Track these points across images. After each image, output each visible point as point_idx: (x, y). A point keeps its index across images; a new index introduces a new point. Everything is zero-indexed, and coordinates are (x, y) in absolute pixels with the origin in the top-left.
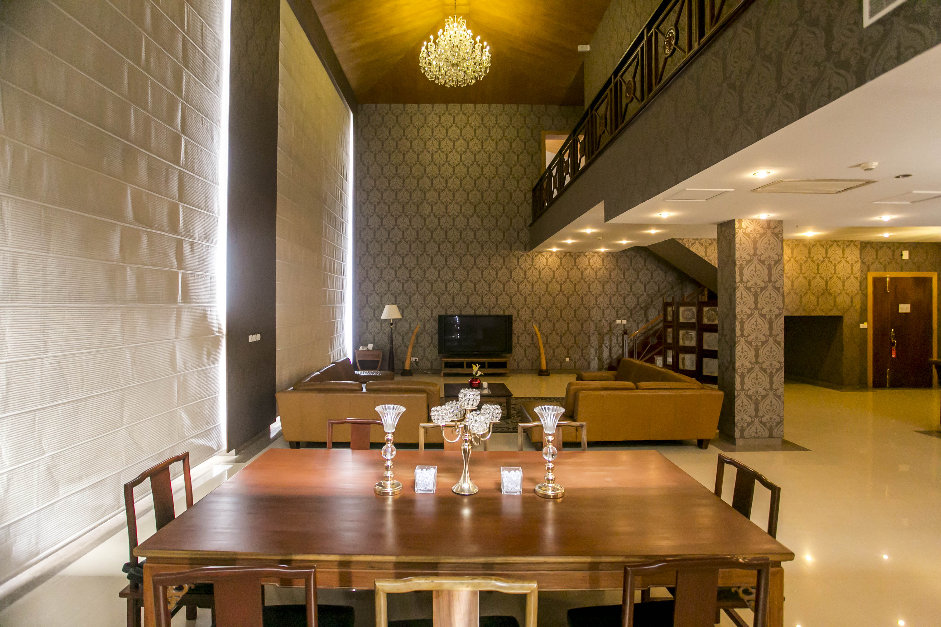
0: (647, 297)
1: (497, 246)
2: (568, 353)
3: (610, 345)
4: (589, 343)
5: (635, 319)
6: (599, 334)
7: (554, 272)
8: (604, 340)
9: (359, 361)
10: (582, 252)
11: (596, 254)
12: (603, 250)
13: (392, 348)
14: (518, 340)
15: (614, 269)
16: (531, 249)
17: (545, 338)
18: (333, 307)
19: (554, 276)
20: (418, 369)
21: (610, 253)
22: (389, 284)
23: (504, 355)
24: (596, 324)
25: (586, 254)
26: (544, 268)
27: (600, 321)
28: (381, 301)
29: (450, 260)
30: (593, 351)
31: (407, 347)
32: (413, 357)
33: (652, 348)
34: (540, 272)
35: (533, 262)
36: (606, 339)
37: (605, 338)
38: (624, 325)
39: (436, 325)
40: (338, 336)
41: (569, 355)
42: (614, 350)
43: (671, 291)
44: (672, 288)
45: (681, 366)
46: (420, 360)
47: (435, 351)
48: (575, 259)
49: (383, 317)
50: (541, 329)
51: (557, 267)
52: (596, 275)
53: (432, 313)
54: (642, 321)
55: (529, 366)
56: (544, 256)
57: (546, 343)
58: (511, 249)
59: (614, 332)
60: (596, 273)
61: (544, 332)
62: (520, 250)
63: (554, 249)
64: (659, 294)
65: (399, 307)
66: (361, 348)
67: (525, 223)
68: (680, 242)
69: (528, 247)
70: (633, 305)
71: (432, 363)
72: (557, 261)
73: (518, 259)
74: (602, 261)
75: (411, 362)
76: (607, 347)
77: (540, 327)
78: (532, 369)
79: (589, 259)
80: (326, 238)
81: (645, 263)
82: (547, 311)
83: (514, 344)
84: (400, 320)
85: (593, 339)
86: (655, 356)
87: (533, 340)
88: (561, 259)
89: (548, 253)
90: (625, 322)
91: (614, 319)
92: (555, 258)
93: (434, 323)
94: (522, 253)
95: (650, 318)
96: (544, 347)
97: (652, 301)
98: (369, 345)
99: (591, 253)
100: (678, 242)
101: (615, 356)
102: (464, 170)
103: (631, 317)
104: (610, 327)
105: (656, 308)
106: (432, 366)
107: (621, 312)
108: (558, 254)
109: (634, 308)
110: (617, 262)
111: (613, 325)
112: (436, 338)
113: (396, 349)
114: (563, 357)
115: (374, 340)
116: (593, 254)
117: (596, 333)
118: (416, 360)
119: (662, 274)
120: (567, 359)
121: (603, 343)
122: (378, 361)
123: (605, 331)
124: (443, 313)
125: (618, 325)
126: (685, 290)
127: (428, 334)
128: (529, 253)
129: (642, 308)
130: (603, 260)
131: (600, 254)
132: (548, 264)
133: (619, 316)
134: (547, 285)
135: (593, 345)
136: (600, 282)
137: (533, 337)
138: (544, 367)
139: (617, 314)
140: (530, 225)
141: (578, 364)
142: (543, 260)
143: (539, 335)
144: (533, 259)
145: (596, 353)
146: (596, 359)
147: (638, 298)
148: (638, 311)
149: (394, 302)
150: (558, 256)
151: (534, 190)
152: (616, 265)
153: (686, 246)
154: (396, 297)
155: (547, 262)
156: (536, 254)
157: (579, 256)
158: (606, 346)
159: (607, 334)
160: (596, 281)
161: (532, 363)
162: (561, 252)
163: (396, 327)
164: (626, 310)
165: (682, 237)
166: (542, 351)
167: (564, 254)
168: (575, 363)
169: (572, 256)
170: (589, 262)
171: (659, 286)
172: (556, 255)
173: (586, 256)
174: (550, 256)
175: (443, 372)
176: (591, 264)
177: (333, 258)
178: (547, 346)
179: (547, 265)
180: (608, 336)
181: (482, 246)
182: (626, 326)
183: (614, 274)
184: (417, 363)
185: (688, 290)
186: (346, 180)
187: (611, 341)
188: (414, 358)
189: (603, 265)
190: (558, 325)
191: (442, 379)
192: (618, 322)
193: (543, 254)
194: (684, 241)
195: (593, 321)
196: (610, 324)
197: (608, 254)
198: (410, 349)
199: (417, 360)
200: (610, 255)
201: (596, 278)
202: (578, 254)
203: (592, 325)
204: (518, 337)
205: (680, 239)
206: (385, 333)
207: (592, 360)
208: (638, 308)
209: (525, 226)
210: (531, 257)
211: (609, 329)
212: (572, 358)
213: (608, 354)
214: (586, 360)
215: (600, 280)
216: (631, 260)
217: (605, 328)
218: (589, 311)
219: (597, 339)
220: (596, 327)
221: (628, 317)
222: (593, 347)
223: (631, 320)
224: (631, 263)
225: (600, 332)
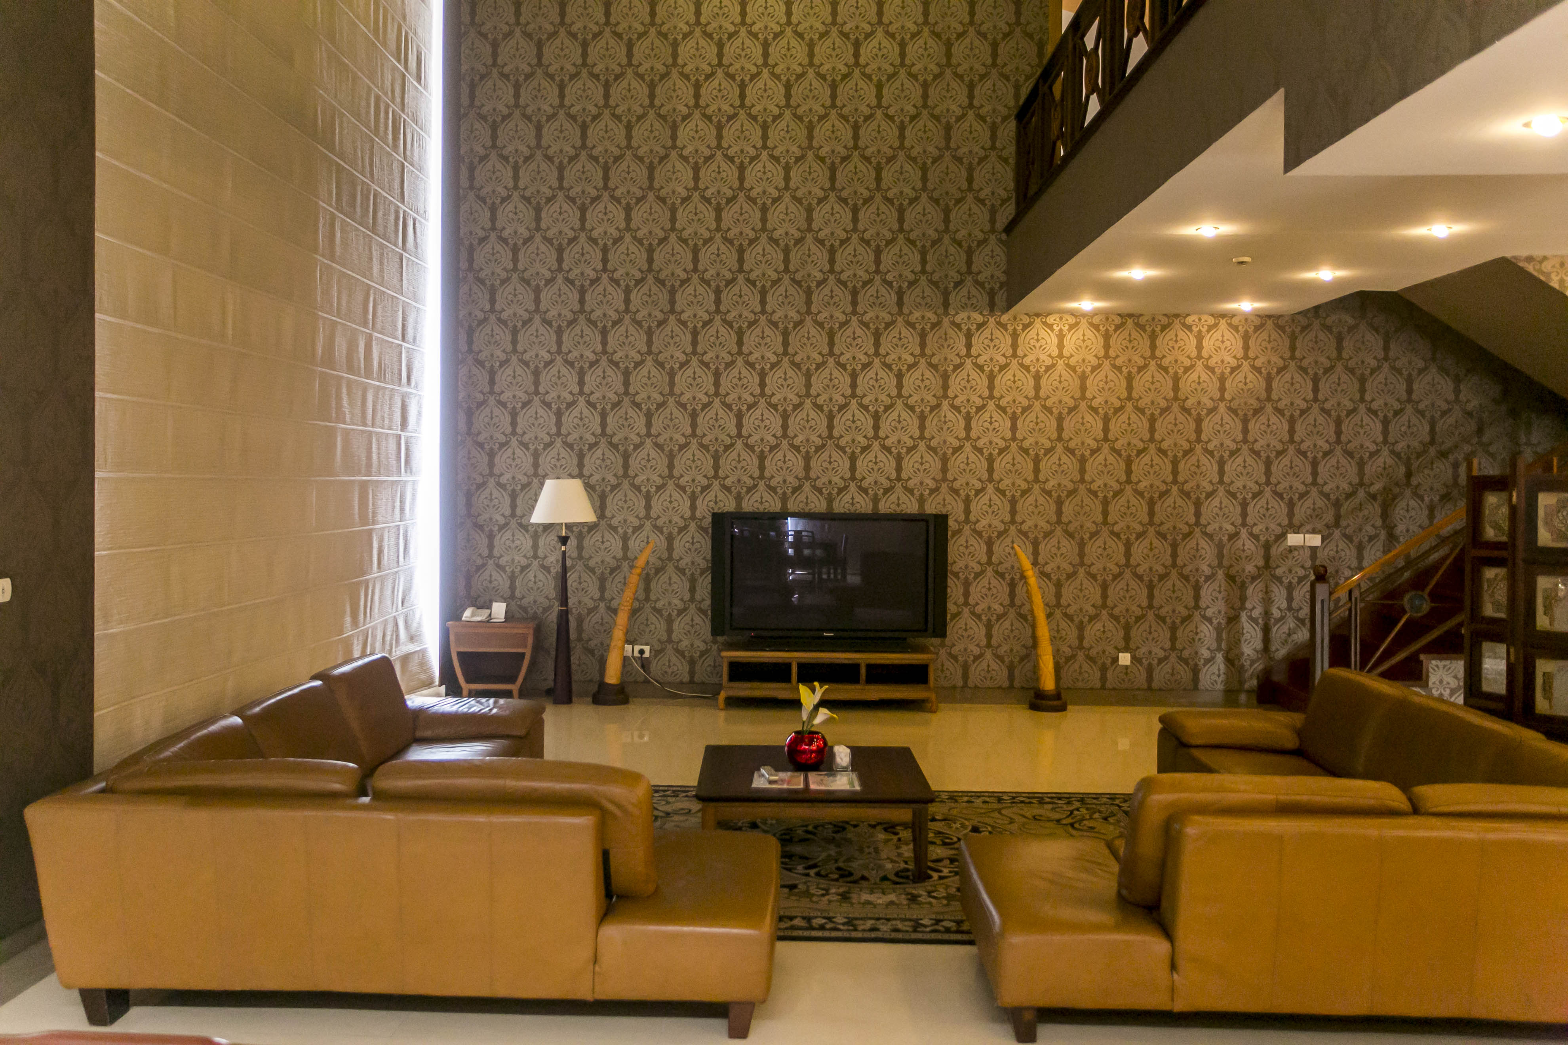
0: (1389, 461)
1: (900, 294)
2: (1127, 638)
3: (1267, 614)
4: (1197, 607)
5: (1349, 530)
6: (1231, 578)
7: (1083, 378)
8: (1243, 599)
9: (460, 654)
10: (1177, 316)
11: (1223, 322)
12: (1246, 305)
13: (564, 617)
14: (966, 594)
15: (1280, 370)
16: (1010, 305)
17: (1053, 590)
18: (364, 486)
19: (1083, 388)
20: (646, 681)
21: (1269, 317)
22: (559, 414)
23: (922, 641)
24: (1220, 546)
25: (1189, 320)
26: (1053, 365)
27: (1234, 536)
28: (536, 465)
29: (751, 339)
30: (1207, 632)
31: (615, 611)
32: (633, 642)
33: (1414, 630)
34: (1037, 377)
35: (1015, 346)
36: (1254, 593)
37: (1249, 591)
38: (1314, 549)
39: (705, 545)
40: (383, 579)
41: (1132, 645)
42: (1278, 632)
43: (1475, 440)
44: (1480, 431)
45: (1541, 705)
46: (656, 653)
47: (704, 626)
48: (1153, 337)
49: (538, 517)
50: (1041, 559)
51: (1094, 362)
52: (1222, 389)
53: (693, 507)
54: (1371, 538)
55: (1001, 675)
56: (1050, 327)
57: (1054, 607)
58: (946, 305)
59: (1279, 572)
60: (1222, 380)
61: (1048, 569)
62: (974, 307)
63: (1087, 304)
64: (1432, 451)
65: (589, 487)
66: (467, 614)
67: (993, 221)
68: (1530, 268)
69: (1001, 298)
70: (1345, 486)
71: (692, 662)
72: (1096, 342)
73: (969, 336)
74: (1240, 343)
75: (625, 659)
76: (1255, 620)
77: (1036, 553)
78: (1011, 687)
79: (1200, 338)
80: (332, 258)
81: (1386, 348)
82: (1059, 503)
83: (951, 608)
84: (592, 527)
85: (1207, 592)
86: (1422, 657)
87: (1012, 595)
88: (1107, 337)
89: (1066, 316)
90: (1315, 540)
91: (1279, 531)
92: (1089, 334)
93: (698, 537)
94: (979, 318)
95: (1400, 528)
96: (1049, 616)
97: (1409, 475)
98: (495, 605)
99: (1205, 317)
100: (1522, 271)
101: (1281, 652)
102: (800, 52)
103: (1337, 524)
104: (1267, 558)
105: (1421, 498)
106: (692, 673)
107: (1300, 512)
108: (1096, 320)
109: (1349, 496)
110: (1293, 349)
111: (1276, 551)
112: (704, 585)
113: (580, 620)
114: (1110, 650)
115: (512, 587)
116: (1211, 321)
117: (1220, 574)
118: (642, 652)
119: (1446, 386)
120: (1125, 659)
121: (1243, 608)
122: (522, 655)
123: (1250, 568)
124: (729, 505)
125: (1291, 549)
126: (1523, 439)
127: (682, 571)
128: (1005, 318)
129: (1374, 497)
130: (1246, 338)
131: (1235, 321)
132: (1066, 353)
133: (1296, 521)
134: (1060, 419)
135: (1209, 613)
136: (1235, 412)
137: (1012, 585)
138: (1048, 684)
139: (1291, 514)
140: (1009, 229)
141: (1161, 675)
142: (1050, 341)
143: (1033, 581)
144: (1015, 336)
145: (1219, 639)
146: (1220, 657)
147: (1361, 465)
148: (1360, 507)
149: (576, 471)
150: (1096, 327)
151: (1023, 115)
152: (1288, 355)
153: (1555, 284)
154: (581, 456)
155: (1061, 346)
156: (1026, 320)
157: (1164, 328)
158: (1251, 618)
159: (1254, 579)
160: (1222, 407)
161: (1011, 669)
162: (1106, 314)
163: (580, 547)
164: (1320, 503)
165: (1538, 253)
166: (1044, 631)
167: (1118, 321)
168: (1150, 670)
169: (1142, 327)
170: (1199, 347)
171: (1433, 424)
172: (1091, 324)
173: (1189, 328)
174: (1072, 327)
175: (723, 695)
176: (1205, 354)
177: (365, 324)
178: (1058, 613)
179: (1061, 356)
180: (1259, 585)
181: (855, 293)
182: (1319, 554)
183: (1280, 384)
184: (645, 664)
185: (1534, 439)
186: (419, 79)
187: (1267, 601)
188: (637, 648)
189: (1246, 357)
190: (1093, 549)
191: (722, 714)
192: (1294, 539)
193: (1050, 320)
194: (1547, 266)
195: (1210, 536)
196: (1267, 547)
197: (1264, 319)
198: (622, 619)
199: (647, 654)
200: (1270, 323)
201: (1222, 399)
202: (1165, 321)
203: (1208, 550)
204: (967, 584)
205: (1530, 259)
206: (546, 569)
207: (1207, 661)
208: (1361, 494)
209: (993, 230)
210: (1010, 328)
211: (1261, 563)
212: (1140, 653)
213: (1258, 644)
214: (1186, 662)
215: (1234, 405)
216: (1340, 339)
217: (1249, 558)
218: (1198, 504)
219: (1224, 594)
220: (1220, 556)
221: (1327, 526)
222: (1209, 620)
223: (1337, 533)
224: (1340, 348)
225: (1233, 572)
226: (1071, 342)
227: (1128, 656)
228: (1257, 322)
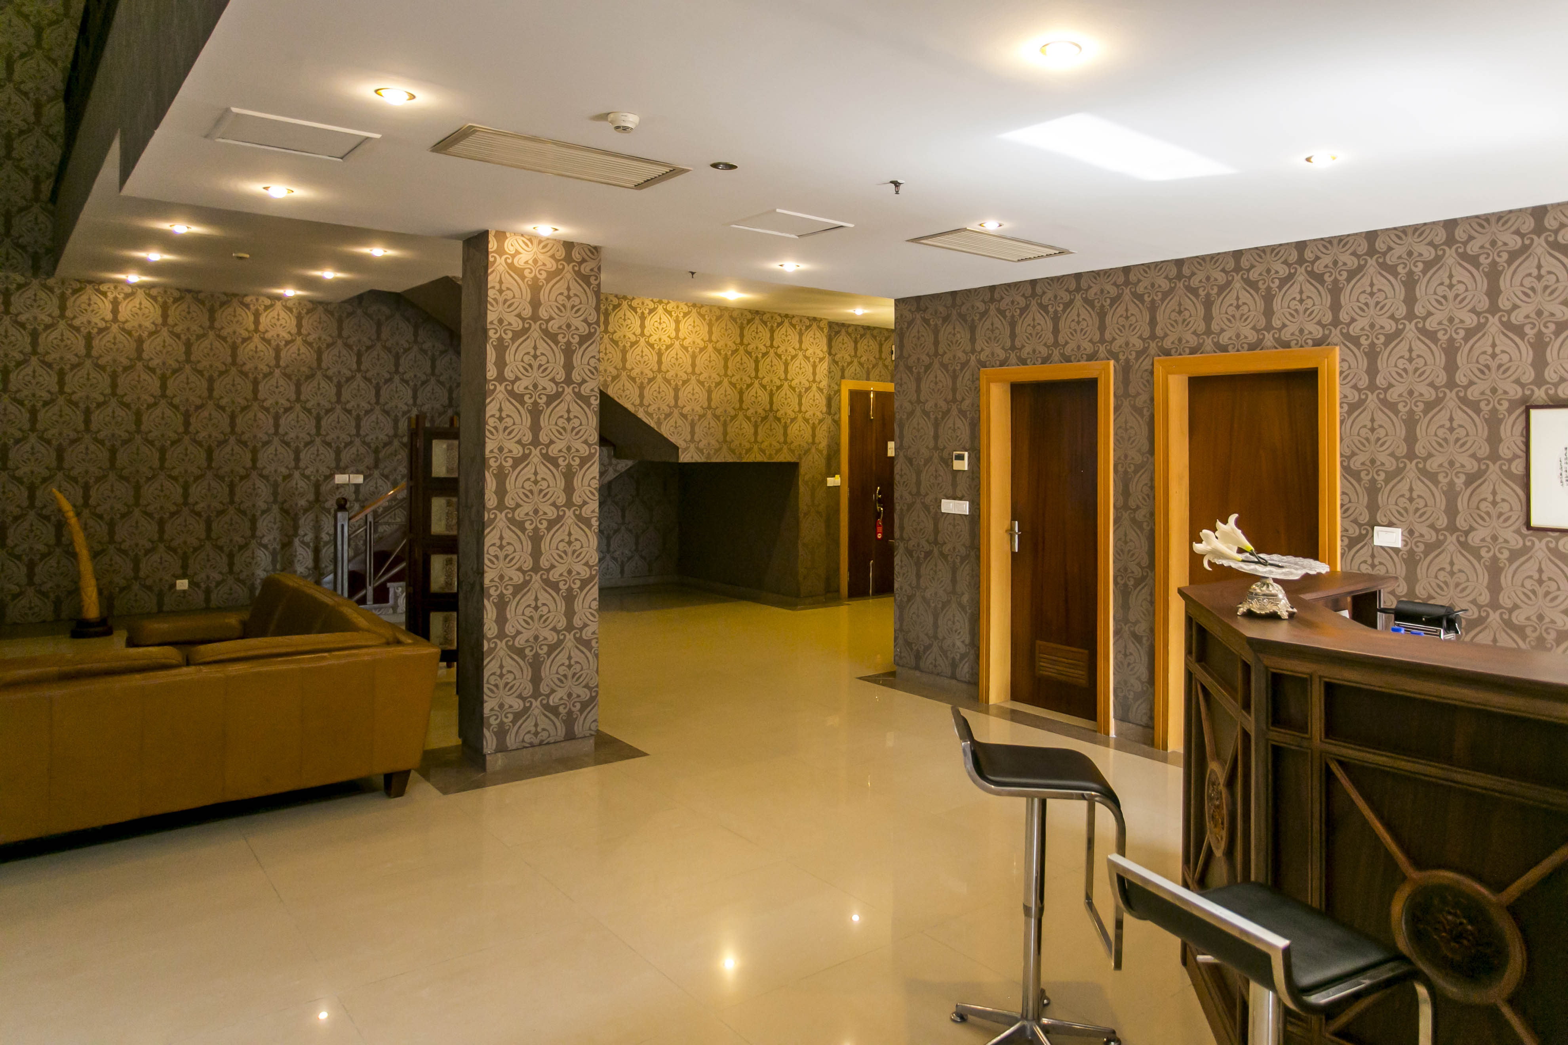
2: (185, 567)
3: (317, 538)
4: (253, 536)
5: (386, 471)
6: (285, 511)
7: (138, 340)
8: (296, 528)
10: (235, 295)
11: (277, 304)
12: (291, 292)
15: (329, 346)
19: (140, 350)
21: (320, 303)
24: (276, 485)
25: (248, 300)
26: (107, 329)
27: (287, 477)
30: (263, 556)
34: (89, 338)
35: (62, 308)
36: (306, 523)
37: (301, 522)
38: (357, 486)
41: (190, 572)
42: (327, 552)
48: (212, 312)
51: (151, 327)
52: (277, 357)
54: (404, 477)
56: (103, 294)
59: (327, 505)
60: (278, 350)
62: (15, 269)
63: (134, 277)
67: (37, 190)
69: (45, 264)
70: (383, 437)
72: (153, 311)
74: (294, 321)
76: (307, 545)
78: (57, 620)
79: (257, 315)
81: (416, 335)
82: (113, 450)
85: (263, 525)
88: (165, 308)
90: (359, 479)
91: (327, 472)
92: (146, 303)
94: (20, 279)
99: (261, 299)
101: (329, 568)
103: (376, 466)
104: (317, 493)
107: (346, 456)
108: (156, 292)
109: (385, 445)
111: (324, 488)
114: (167, 578)
116: (268, 302)
117: (275, 508)
120: (182, 584)
121: (296, 534)
123: (302, 502)
125: (339, 487)
128: (51, 282)
130: (299, 318)
131: (290, 304)
132: (121, 318)
133: (342, 464)
134: (114, 376)
135: (265, 541)
136: (288, 376)
137: (58, 527)
139: (338, 460)
141: (219, 596)
142: (104, 307)
143: (75, 521)
144: (62, 299)
147: (396, 420)
148: (395, 453)
150: (155, 298)
152: (335, 334)
155: (115, 311)
156: (75, 285)
157: (223, 304)
158: (303, 542)
159: (306, 511)
160: (277, 372)
164: (362, 450)
166: (86, 566)
167: (174, 294)
168: (208, 592)
169: (198, 303)
170: (257, 323)
173: (247, 306)
174: (129, 296)
176: (261, 328)
179: (115, 320)
180: (311, 516)
182: (362, 490)
183: (328, 358)
187: (317, 528)
189: (299, 333)
190: (149, 491)
192: (340, 479)
193: (104, 288)
195: (266, 478)
196: (317, 486)
200: (320, 309)
201: (277, 366)
202: (225, 298)
203: (264, 490)
208: (394, 443)
209: (37, 199)
210: (57, 291)
211: (311, 497)
212: (197, 579)
213: (310, 563)
214: (243, 582)
215: (288, 371)
216: (379, 325)
217: (302, 495)
218: (255, 452)
219: (278, 524)
220: (275, 494)
221: (368, 467)
222: (265, 547)
223: (376, 473)
224: (379, 333)
225: (286, 506)
226: (126, 310)
227: (186, 582)
228: (310, 306)
